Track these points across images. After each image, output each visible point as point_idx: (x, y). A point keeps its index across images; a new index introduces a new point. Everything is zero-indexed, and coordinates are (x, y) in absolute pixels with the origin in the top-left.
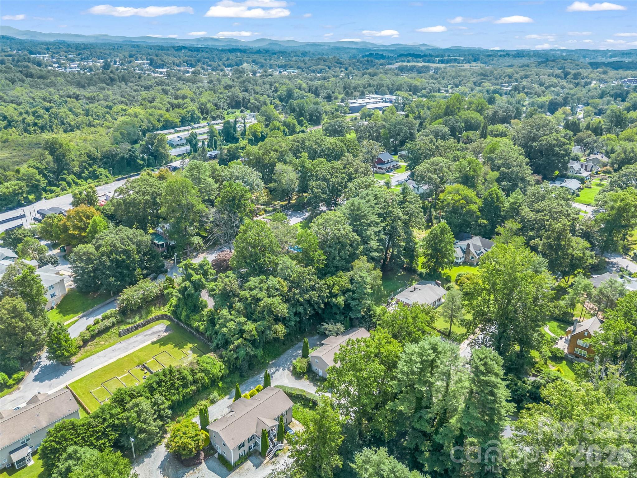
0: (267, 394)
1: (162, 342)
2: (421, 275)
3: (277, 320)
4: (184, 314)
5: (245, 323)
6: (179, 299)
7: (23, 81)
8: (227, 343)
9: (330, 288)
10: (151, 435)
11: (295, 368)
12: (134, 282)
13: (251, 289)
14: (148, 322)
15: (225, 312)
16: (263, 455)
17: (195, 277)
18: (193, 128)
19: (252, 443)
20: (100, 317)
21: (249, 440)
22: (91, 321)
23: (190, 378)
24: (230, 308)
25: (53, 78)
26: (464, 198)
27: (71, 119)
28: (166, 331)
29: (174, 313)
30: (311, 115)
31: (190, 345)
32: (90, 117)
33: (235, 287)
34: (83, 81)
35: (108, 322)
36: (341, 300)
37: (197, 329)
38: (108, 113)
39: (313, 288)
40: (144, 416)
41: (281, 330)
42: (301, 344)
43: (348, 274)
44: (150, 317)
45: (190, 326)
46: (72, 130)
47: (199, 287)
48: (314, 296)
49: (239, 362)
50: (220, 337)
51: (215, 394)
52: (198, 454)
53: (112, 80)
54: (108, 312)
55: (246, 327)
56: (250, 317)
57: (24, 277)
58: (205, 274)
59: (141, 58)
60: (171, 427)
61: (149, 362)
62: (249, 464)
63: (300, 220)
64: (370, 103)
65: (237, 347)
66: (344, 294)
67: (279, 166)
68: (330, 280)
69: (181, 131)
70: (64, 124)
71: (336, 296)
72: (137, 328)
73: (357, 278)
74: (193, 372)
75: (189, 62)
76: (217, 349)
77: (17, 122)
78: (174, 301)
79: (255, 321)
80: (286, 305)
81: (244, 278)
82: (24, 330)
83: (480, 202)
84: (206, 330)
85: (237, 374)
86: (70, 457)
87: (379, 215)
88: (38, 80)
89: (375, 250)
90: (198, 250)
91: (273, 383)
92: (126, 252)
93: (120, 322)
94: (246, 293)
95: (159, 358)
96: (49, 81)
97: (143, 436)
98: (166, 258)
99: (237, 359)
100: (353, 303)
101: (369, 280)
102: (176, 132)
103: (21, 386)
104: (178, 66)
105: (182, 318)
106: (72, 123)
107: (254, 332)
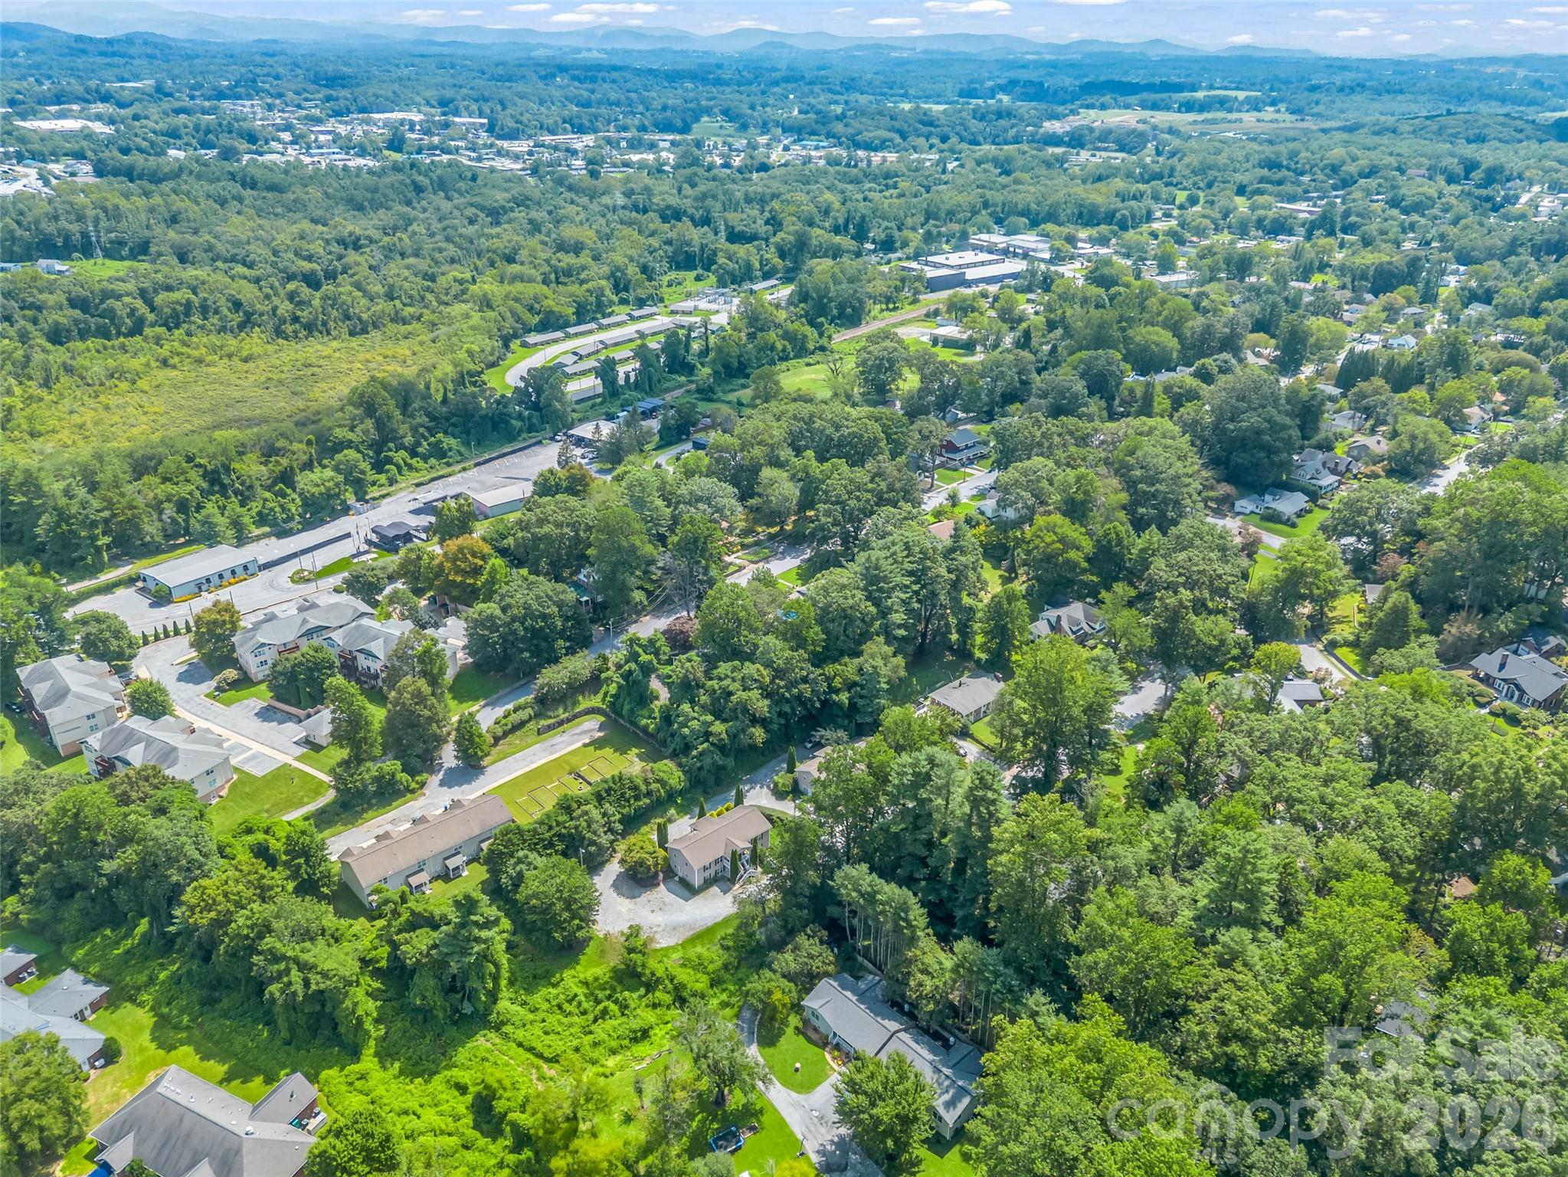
0: (737, 813)
1: (597, 744)
2: (978, 662)
3: (755, 721)
4: (627, 707)
5: (712, 724)
6: (620, 687)
7: (240, 199)
8: (687, 748)
9: (829, 680)
10: (601, 849)
11: (776, 785)
12: (556, 660)
13: (720, 679)
14: (575, 717)
15: (686, 707)
16: (732, 881)
17: (644, 658)
18: (601, 328)
19: (719, 867)
20: (510, 707)
21: (716, 862)
22: (499, 712)
23: (643, 788)
24: (692, 702)
25: (299, 191)
26: (1062, 540)
27: (361, 306)
28: (600, 729)
29: (612, 705)
30: (841, 307)
31: (635, 751)
32: (397, 302)
33: (700, 675)
34: (359, 195)
35: (523, 715)
36: (844, 697)
37: (645, 729)
38: (428, 289)
39: (805, 680)
40: (594, 826)
41: (759, 734)
42: (786, 756)
43: (856, 661)
44: (578, 710)
45: (636, 725)
46: (364, 331)
47: (647, 670)
48: (806, 689)
49: (703, 774)
50: (677, 739)
51: (672, 811)
52: (656, 875)
53: (419, 189)
54: (522, 700)
55: (712, 729)
56: (718, 715)
57: (427, 652)
58: (657, 653)
59: (467, 108)
60: (622, 847)
61: (584, 769)
62: (715, 889)
63: (797, 562)
64: (975, 265)
65: (701, 754)
66: (849, 689)
67: (767, 473)
68: (830, 669)
69: (576, 335)
70: (347, 317)
71: (837, 691)
72: (561, 723)
73: (867, 668)
74: (646, 782)
75: (576, 121)
76: (674, 756)
77: (261, 315)
78: (613, 689)
79: (724, 721)
80: (767, 702)
81: (711, 662)
82: (430, 720)
83: (1088, 545)
84: (658, 729)
85: (700, 789)
86: (520, 861)
87: (911, 573)
88: (270, 195)
89: (899, 626)
90: (639, 611)
91: (747, 802)
92: (544, 617)
93: (538, 716)
94: (714, 683)
95: (598, 765)
96: (292, 197)
97: (593, 849)
98: (593, 621)
99: (700, 769)
100: (861, 702)
101: (884, 671)
102: (568, 336)
103: (426, 791)
104: (552, 132)
105: (624, 712)
106: (365, 316)
107: (724, 736)
